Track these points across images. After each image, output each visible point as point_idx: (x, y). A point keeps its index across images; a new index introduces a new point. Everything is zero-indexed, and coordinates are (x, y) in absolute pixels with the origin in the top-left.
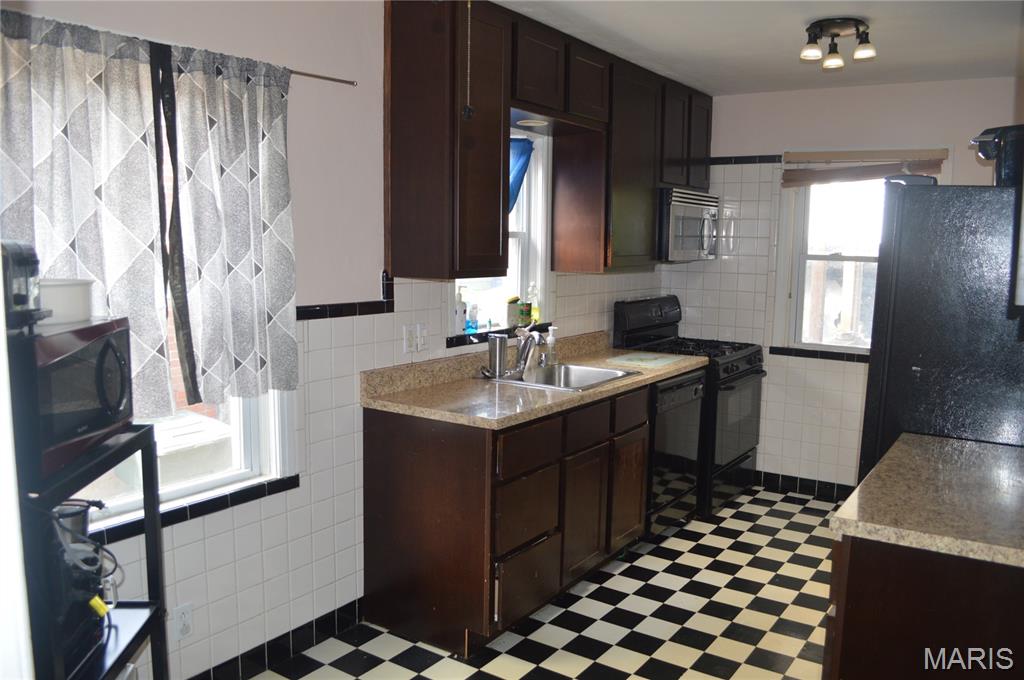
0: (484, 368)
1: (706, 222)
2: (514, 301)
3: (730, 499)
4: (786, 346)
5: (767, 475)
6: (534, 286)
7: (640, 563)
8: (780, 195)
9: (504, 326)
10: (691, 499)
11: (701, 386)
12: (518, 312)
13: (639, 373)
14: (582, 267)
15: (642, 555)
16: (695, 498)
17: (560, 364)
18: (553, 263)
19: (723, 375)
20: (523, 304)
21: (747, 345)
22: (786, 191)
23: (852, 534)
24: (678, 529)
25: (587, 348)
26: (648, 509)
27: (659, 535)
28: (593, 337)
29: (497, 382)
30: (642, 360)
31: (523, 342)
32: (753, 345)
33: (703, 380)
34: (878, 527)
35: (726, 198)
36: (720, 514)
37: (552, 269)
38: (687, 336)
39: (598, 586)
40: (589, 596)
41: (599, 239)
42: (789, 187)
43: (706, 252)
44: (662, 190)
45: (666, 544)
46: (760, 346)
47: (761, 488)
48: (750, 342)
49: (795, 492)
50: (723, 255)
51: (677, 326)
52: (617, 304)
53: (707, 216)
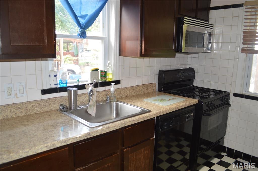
1: (206, 36)
2: (95, 70)
3: (209, 160)
4: (241, 93)
6: (109, 63)
11: (192, 114)
18: (122, 52)
32: (225, 92)
33: (194, 111)
35: (217, 25)
36: (201, 170)
37: (120, 55)
43: (205, 49)
44: (179, 17)
46: (229, 93)
47: (225, 154)
49: (241, 159)
50: (213, 51)
51: (193, 81)
52: (160, 71)
53: (206, 32)
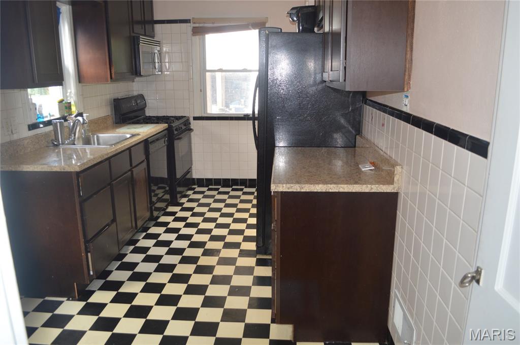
0: (52, 140)
1: (156, 55)
2: (61, 102)
3: (183, 194)
4: (201, 116)
5: (198, 179)
6: (71, 92)
7: (150, 231)
8: (191, 40)
9: (58, 116)
10: (167, 197)
11: (166, 139)
12: (64, 108)
13: (138, 134)
14: (98, 80)
15: (150, 228)
16: (169, 196)
17: (93, 135)
18: (81, 78)
19: (176, 132)
20: (66, 103)
21: (183, 117)
22: (193, 37)
23: (281, 191)
24: (163, 212)
25: (102, 125)
26: (150, 204)
27: (157, 217)
28: (104, 119)
29: (61, 147)
30: (135, 128)
31: (72, 124)
32: (185, 117)
33: (167, 136)
34: (292, 185)
35: (164, 42)
36: (181, 201)
37: (80, 82)
38: (151, 115)
39: (133, 247)
40: (130, 253)
41: (106, 64)
42: (195, 35)
43: (157, 70)
44: (134, 37)
45: (160, 220)
46: (189, 117)
47: (196, 186)
48: (183, 115)
49: (212, 185)
50: (164, 72)
51: (145, 110)
52: (115, 100)
53: (156, 51)
